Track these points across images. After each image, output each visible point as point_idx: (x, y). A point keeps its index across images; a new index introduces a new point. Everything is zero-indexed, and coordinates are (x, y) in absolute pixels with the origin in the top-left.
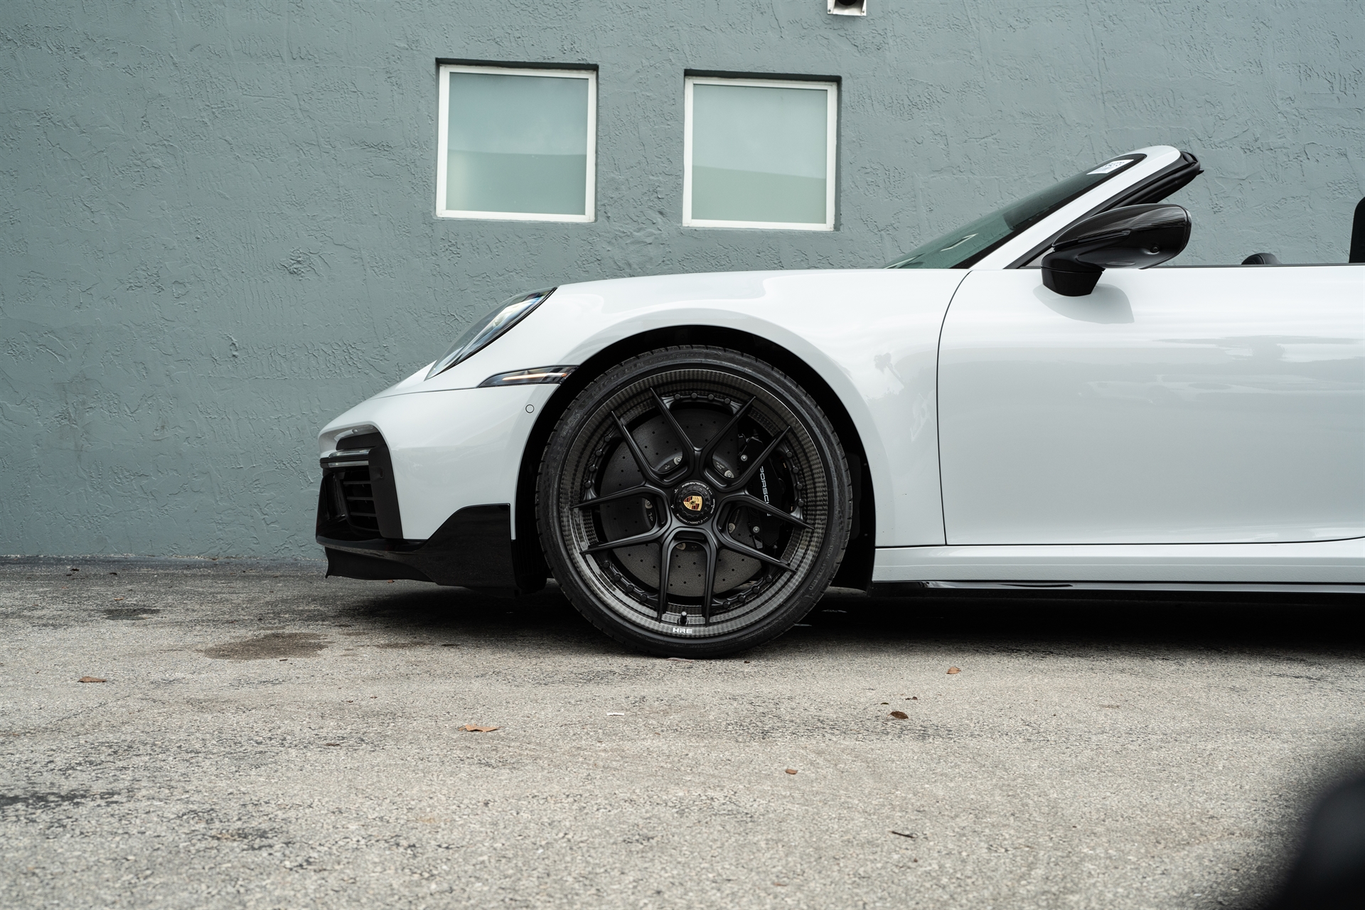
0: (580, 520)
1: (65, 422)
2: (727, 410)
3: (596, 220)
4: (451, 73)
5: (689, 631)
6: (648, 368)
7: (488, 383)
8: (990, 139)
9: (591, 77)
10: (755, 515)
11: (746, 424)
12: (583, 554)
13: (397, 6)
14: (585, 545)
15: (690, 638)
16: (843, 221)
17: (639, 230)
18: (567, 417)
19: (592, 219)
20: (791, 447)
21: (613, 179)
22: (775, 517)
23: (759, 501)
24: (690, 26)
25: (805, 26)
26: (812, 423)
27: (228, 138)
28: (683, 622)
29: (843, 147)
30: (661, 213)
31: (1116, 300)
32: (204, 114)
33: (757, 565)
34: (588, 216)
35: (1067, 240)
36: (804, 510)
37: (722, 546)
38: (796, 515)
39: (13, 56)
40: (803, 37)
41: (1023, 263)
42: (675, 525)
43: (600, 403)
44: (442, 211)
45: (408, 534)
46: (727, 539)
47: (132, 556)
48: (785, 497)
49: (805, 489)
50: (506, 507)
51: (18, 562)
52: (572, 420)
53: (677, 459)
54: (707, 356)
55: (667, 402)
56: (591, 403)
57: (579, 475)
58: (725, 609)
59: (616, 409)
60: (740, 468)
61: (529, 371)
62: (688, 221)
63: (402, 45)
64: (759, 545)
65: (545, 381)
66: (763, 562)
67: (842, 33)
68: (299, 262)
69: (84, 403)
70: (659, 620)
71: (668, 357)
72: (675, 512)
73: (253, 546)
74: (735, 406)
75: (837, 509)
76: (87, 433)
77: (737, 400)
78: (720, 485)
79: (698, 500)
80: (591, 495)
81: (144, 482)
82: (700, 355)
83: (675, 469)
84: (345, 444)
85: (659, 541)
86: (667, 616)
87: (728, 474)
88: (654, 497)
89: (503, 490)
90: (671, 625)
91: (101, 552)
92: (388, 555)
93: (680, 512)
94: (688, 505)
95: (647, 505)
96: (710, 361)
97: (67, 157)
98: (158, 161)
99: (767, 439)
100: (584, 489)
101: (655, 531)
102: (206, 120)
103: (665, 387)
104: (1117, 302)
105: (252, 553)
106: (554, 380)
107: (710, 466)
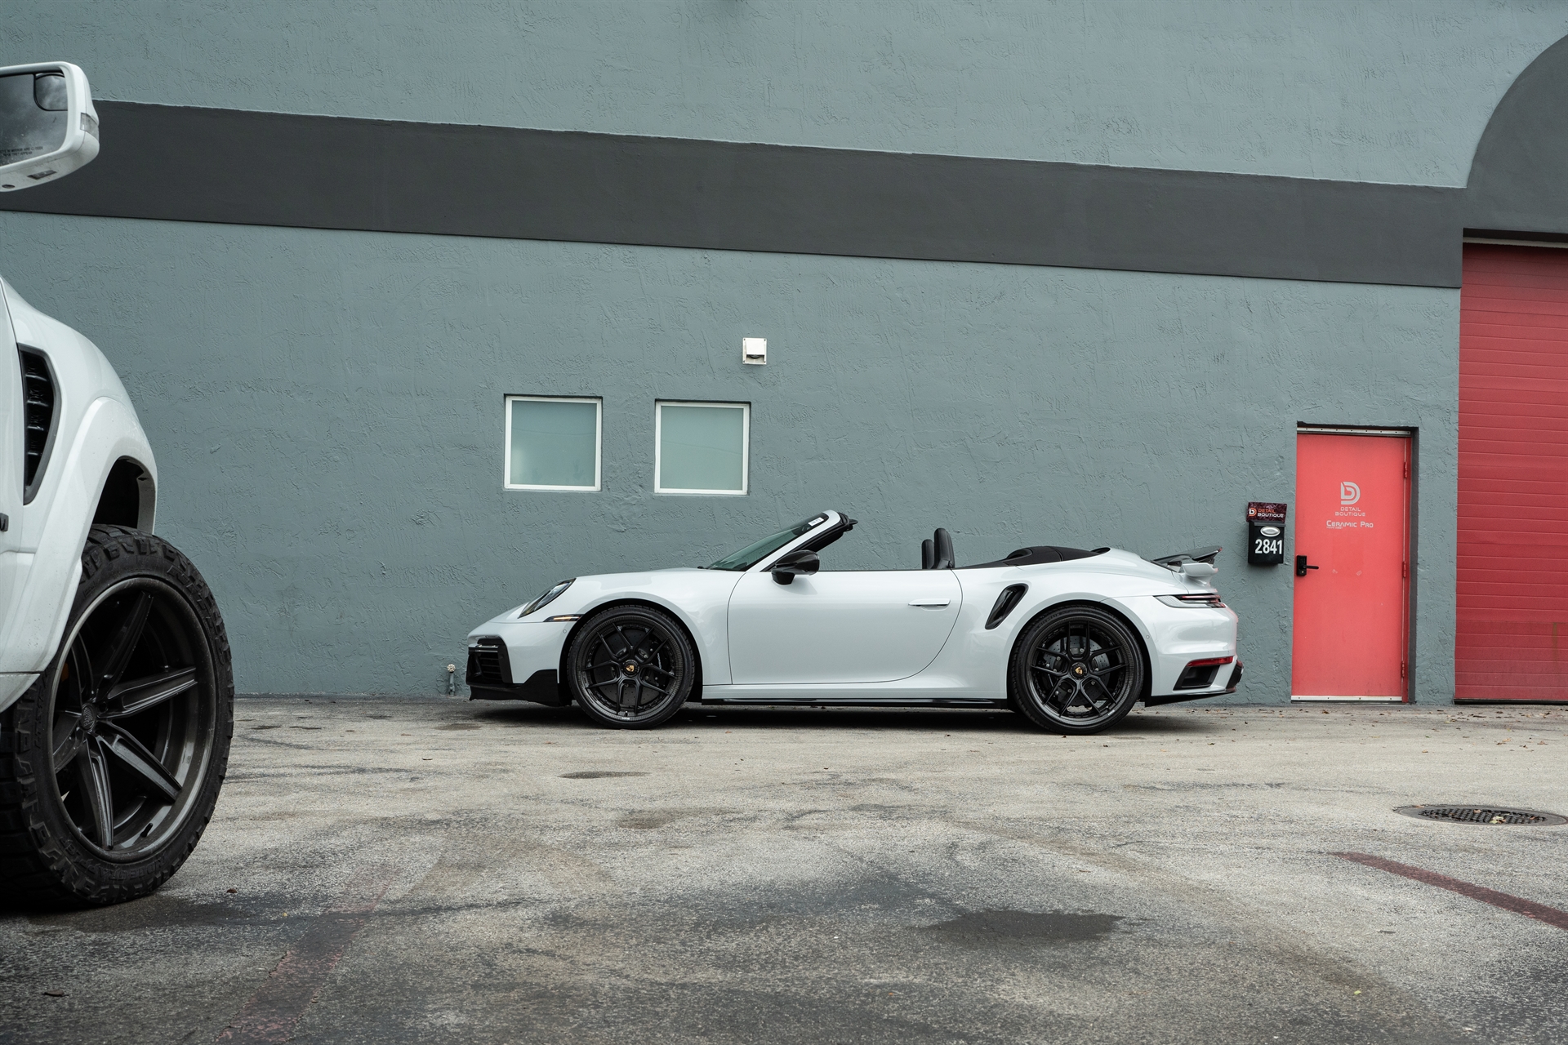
0: (585, 676)
1: (283, 614)
2: (644, 631)
3: (601, 490)
4: (513, 401)
5: (628, 719)
6: (612, 615)
7: (548, 620)
8: (842, 439)
9: (598, 403)
10: (657, 673)
11: (652, 636)
12: (586, 689)
13: (480, 362)
14: (587, 685)
15: (629, 721)
16: (751, 490)
17: (628, 496)
18: (580, 634)
19: (599, 489)
20: (669, 646)
21: (611, 466)
22: (663, 674)
23: (656, 667)
24: (659, 372)
25: (729, 371)
26: (679, 640)
27: (379, 443)
28: (626, 715)
29: (752, 445)
30: (641, 486)
31: (802, 583)
32: (364, 429)
33: (657, 694)
34: (597, 487)
35: (783, 561)
36: (675, 671)
37: (642, 686)
38: (671, 673)
39: (252, 397)
40: (727, 378)
41: (767, 569)
42: (623, 677)
43: (593, 629)
44: (508, 485)
45: (515, 681)
46: (644, 683)
47: (324, 693)
48: (667, 667)
49: (675, 662)
50: (556, 670)
51: (257, 697)
52: (581, 636)
53: (625, 650)
54: (635, 610)
55: (620, 628)
56: (589, 629)
57: (585, 658)
58: (644, 710)
59: (599, 631)
60: (650, 654)
61: (564, 616)
62: (658, 489)
63: (484, 386)
64: (658, 685)
65: (571, 620)
66: (660, 692)
67: (752, 375)
68: (422, 517)
69: (294, 603)
70: (617, 714)
71: (620, 611)
72: (623, 672)
73: (396, 687)
74: (647, 630)
75: (687, 670)
76: (296, 620)
77: (648, 627)
78: (641, 661)
79: (632, 667)
80: (590, 665)
81: (330, 649)
82: (632, 610)
83: (624, 654)
84: (481, 641)
85: (617, 683)
86: (620, 713)
87: (646, 656)
88: (615, 666)
89: (555, 664)
90: (623, 717)
91: (305, 691)
92: (506, 690)
93: (625, 672)
94: (628, 669)
95: (613, 669)
96: (636, 612)
97: (283, 456)
98: (337, 457)
99: (660, 642)
100: (587, 663)
101: (615, 679)
102: (365, 432)
103: (617, 623)
104: (802, 585)
105: (395, 691)
106: (576, 620)
107: (637, 653)
